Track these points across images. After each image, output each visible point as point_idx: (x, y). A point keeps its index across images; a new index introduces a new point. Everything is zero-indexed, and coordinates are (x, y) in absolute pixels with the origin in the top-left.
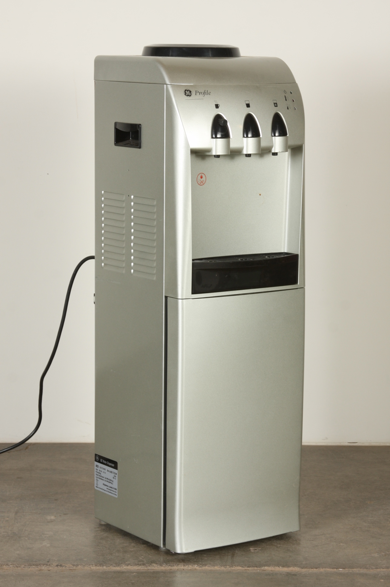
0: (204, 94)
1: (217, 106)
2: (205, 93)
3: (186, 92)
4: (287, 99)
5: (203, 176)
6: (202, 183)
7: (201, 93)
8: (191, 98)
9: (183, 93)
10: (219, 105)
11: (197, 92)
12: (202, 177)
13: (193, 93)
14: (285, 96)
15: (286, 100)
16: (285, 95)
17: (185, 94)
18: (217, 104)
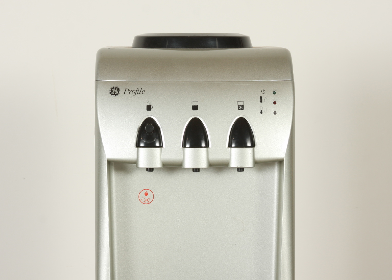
0: (135, 92)
1: (149, 108)
2: (137, 91)
3: (113, 90)
4: (263, 100)
5: (149, 192)
6: (147, 201)
7: (131, 92)
8: (117, 97)
9: (109, 91)
10: (152, 107)
11: (127, 90)
12: (146, 194)
13: (122, 92)
14: (261, 97)
15: (261, 102)
16: (262, 95)
17: (111, 93)
18: (150, 105)
